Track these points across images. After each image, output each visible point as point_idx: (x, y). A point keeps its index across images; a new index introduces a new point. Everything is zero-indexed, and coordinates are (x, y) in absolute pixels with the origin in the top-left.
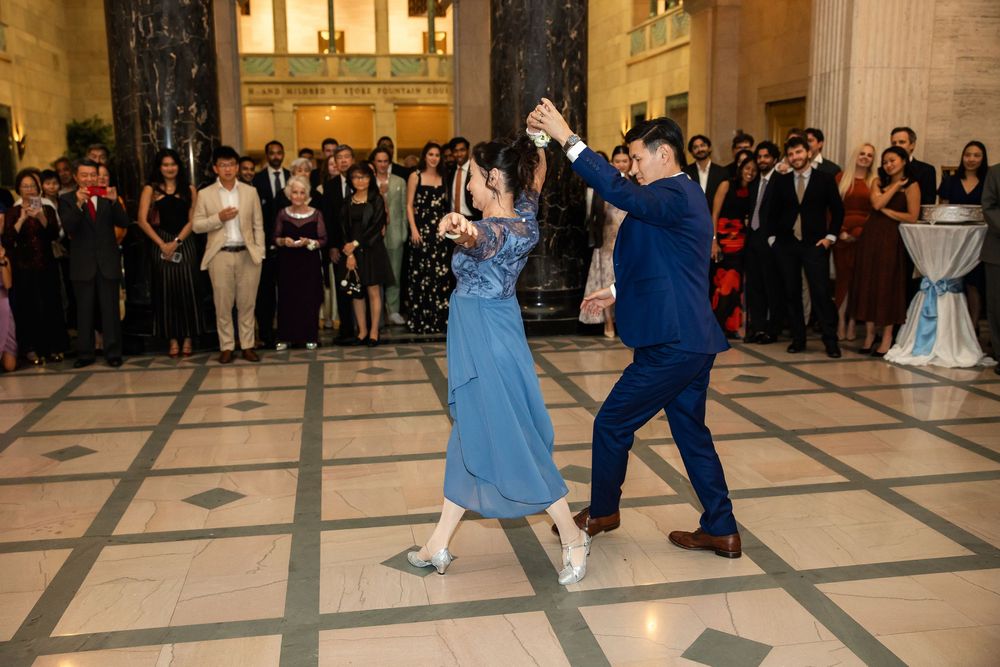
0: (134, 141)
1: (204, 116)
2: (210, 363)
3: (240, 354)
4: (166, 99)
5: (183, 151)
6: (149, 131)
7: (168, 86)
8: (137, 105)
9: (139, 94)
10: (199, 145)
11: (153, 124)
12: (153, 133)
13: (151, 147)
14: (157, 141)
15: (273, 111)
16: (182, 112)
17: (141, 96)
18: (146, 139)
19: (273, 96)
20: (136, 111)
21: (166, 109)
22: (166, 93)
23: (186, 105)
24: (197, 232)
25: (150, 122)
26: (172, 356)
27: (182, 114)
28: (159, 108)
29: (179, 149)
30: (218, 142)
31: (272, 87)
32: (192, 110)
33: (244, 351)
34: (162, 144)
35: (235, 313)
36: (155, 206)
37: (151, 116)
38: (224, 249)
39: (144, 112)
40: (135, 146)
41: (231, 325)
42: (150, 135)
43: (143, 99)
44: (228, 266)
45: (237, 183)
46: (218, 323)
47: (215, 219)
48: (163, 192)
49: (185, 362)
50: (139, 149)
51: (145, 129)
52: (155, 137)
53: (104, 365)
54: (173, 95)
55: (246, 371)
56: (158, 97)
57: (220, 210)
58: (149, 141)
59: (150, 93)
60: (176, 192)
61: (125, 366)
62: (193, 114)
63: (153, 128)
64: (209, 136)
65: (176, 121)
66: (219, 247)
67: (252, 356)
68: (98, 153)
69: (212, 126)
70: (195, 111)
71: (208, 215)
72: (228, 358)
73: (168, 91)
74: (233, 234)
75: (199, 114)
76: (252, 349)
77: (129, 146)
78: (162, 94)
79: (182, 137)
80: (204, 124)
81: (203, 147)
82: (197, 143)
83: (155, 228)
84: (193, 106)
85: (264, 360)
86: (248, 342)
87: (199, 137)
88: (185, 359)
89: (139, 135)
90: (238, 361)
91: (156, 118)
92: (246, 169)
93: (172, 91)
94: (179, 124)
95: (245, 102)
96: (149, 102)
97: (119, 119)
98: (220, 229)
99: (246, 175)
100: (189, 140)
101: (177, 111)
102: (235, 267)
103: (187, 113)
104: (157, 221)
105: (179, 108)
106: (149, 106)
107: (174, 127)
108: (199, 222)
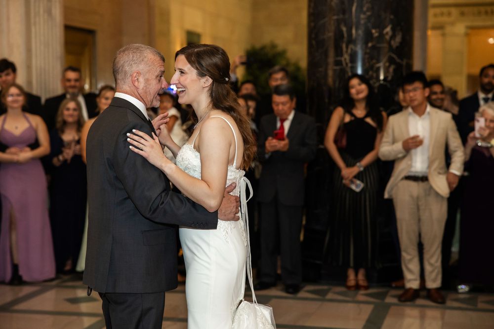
0: (327, 64)
1: (398, 39)
2: (389, 300)
3: (423, 293)
4: (362, 22)
5: (375, 75)
6: (342, 55)
7: (365, 9)
8: (332, 28)
9: (335, 17)
10: (391, 69)
11: (347, 47)
12: (346, 57)
13: (343, 71)
14: (350, 65)
15: (444, 35)
16: (376, 35)
17: (337, 20)
18: (338, 63)
19: (445, 19)
20: (331, 34)
21: (360, 32)
22: (362, 16)
23: (381, 27)
24: (383, 159)
25: (344, 46)
26: (349, 288)
27: (377, 37)
28: (354, 31)
29: (370, 73)
30: (410, 66)
31: (445, 10)
32: (387, 33)
33: (429, 290)
34: (354, 68)
35: (421, 247)
36: (344, 128)
37: (345, 40)
38: (409, 178)
39: (339, 36)
40: (326, 70)
41: (416, 261)
42: (343, 59)
43: (338, 22)
44: (412, 196)
45: (429, 108)
46: (402, 258)
47: (399, 146)
48: (352, 115)
49: (361, 296)
50: (330, 73)
51: (339, 52)
52: (348, 61)
53: (282, 290)
54: (369, 18)
55: (430, 313)
56: (354, 20)
57: (406, 137)
58: (341, 64)
59: (347, 16)
60: (366, 116)
61: (302, 294)
62: (388, 37)
63: (347, 52)
64: (402, 60)
65: (370, 45)
66: (403, 175)
67: (438, 297)
68: (279, 75)
69: (405, 50)
70: (390, 33)
71: (394, 141)
72: (410, 297)
73: (364, 13)
74: (419, 163)
75: (393, 37)
76: (437, 289)
77: (320, 69)
78: (358, 18)
79: (374, 61)
80: (397, 47)
81: (395, 70)
82: (389, 66)
83: (340, 150)
84: (388, 29)
85: (449, 303)
86: (434, 282)
87: (391, 61)
88: (362, 292)
89: (331, 59)
90: (420, 302)
91: (351, 41)
92: (435, 93)
93: (369, 13)
94: (373, 47)
95: (430, 24)
96: (346, 25)
97: (314, 42)
98: (404, 157)
99: (435, 100)
100: (381, 65)
101: (372, 34)
102: (418, 198)
103: (381, 35)
104: (344, 142)
105: (374, 31)
106: (344, 29)
107: (368, 51)
108: (386, 148)
